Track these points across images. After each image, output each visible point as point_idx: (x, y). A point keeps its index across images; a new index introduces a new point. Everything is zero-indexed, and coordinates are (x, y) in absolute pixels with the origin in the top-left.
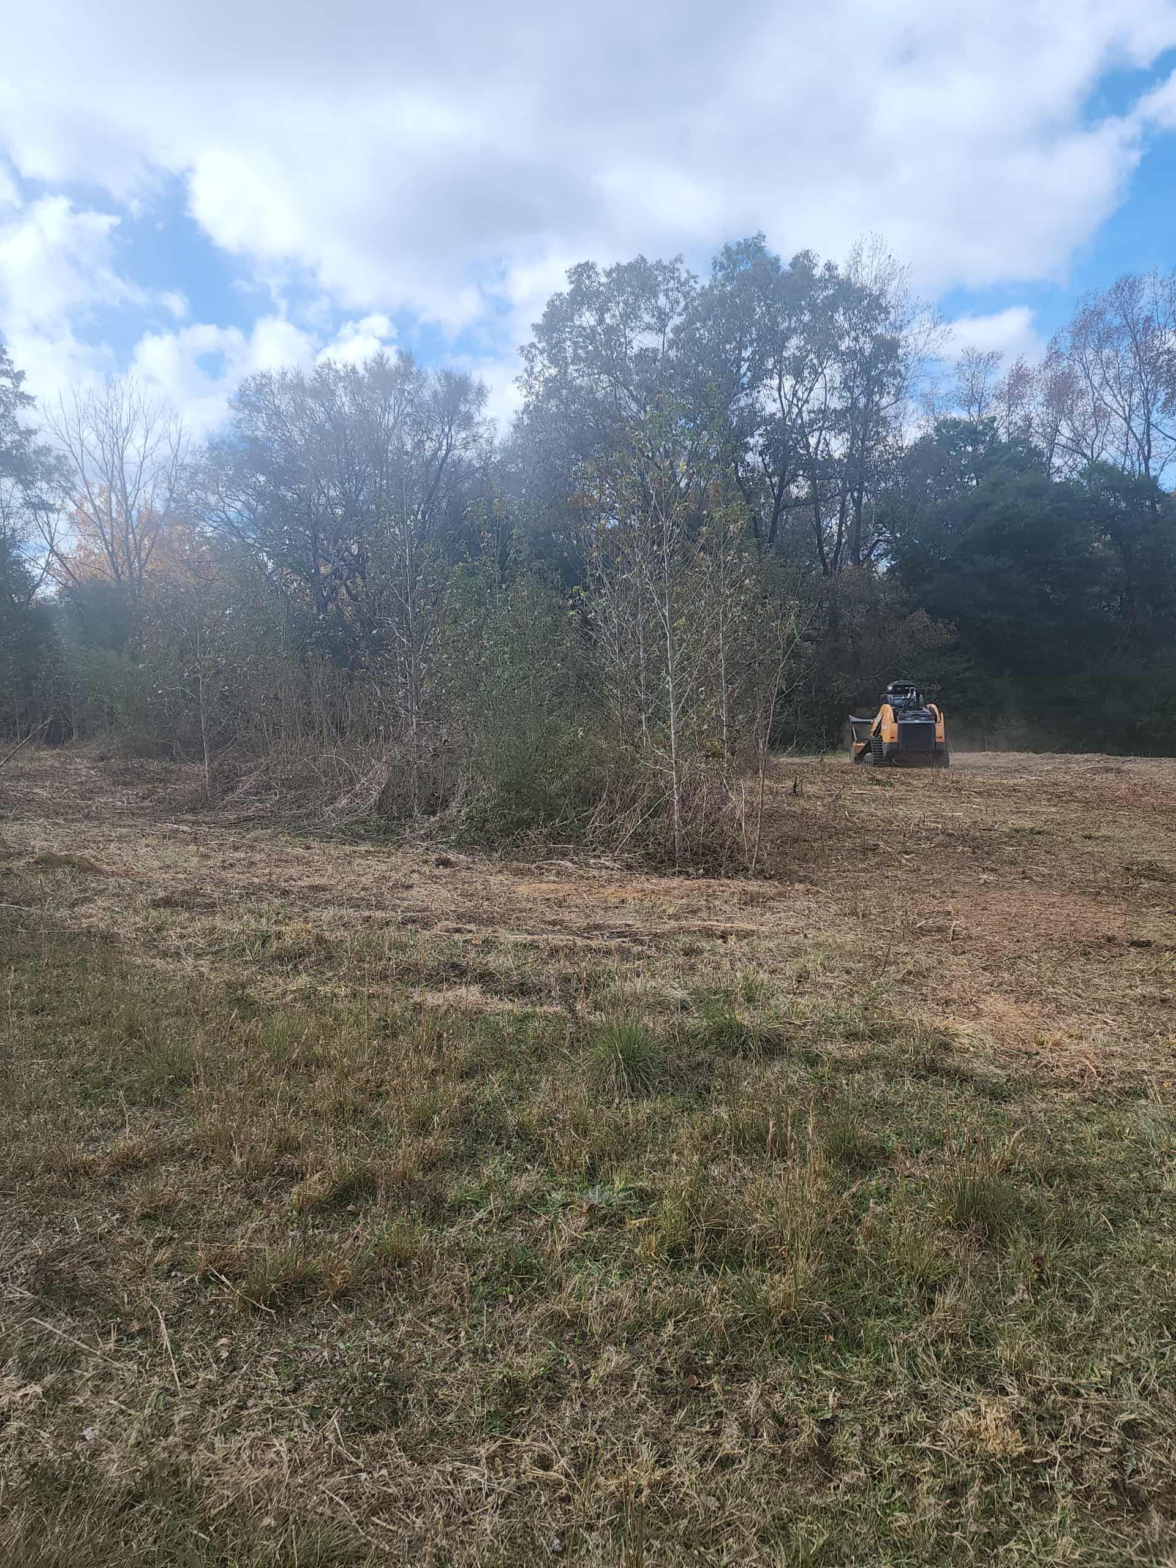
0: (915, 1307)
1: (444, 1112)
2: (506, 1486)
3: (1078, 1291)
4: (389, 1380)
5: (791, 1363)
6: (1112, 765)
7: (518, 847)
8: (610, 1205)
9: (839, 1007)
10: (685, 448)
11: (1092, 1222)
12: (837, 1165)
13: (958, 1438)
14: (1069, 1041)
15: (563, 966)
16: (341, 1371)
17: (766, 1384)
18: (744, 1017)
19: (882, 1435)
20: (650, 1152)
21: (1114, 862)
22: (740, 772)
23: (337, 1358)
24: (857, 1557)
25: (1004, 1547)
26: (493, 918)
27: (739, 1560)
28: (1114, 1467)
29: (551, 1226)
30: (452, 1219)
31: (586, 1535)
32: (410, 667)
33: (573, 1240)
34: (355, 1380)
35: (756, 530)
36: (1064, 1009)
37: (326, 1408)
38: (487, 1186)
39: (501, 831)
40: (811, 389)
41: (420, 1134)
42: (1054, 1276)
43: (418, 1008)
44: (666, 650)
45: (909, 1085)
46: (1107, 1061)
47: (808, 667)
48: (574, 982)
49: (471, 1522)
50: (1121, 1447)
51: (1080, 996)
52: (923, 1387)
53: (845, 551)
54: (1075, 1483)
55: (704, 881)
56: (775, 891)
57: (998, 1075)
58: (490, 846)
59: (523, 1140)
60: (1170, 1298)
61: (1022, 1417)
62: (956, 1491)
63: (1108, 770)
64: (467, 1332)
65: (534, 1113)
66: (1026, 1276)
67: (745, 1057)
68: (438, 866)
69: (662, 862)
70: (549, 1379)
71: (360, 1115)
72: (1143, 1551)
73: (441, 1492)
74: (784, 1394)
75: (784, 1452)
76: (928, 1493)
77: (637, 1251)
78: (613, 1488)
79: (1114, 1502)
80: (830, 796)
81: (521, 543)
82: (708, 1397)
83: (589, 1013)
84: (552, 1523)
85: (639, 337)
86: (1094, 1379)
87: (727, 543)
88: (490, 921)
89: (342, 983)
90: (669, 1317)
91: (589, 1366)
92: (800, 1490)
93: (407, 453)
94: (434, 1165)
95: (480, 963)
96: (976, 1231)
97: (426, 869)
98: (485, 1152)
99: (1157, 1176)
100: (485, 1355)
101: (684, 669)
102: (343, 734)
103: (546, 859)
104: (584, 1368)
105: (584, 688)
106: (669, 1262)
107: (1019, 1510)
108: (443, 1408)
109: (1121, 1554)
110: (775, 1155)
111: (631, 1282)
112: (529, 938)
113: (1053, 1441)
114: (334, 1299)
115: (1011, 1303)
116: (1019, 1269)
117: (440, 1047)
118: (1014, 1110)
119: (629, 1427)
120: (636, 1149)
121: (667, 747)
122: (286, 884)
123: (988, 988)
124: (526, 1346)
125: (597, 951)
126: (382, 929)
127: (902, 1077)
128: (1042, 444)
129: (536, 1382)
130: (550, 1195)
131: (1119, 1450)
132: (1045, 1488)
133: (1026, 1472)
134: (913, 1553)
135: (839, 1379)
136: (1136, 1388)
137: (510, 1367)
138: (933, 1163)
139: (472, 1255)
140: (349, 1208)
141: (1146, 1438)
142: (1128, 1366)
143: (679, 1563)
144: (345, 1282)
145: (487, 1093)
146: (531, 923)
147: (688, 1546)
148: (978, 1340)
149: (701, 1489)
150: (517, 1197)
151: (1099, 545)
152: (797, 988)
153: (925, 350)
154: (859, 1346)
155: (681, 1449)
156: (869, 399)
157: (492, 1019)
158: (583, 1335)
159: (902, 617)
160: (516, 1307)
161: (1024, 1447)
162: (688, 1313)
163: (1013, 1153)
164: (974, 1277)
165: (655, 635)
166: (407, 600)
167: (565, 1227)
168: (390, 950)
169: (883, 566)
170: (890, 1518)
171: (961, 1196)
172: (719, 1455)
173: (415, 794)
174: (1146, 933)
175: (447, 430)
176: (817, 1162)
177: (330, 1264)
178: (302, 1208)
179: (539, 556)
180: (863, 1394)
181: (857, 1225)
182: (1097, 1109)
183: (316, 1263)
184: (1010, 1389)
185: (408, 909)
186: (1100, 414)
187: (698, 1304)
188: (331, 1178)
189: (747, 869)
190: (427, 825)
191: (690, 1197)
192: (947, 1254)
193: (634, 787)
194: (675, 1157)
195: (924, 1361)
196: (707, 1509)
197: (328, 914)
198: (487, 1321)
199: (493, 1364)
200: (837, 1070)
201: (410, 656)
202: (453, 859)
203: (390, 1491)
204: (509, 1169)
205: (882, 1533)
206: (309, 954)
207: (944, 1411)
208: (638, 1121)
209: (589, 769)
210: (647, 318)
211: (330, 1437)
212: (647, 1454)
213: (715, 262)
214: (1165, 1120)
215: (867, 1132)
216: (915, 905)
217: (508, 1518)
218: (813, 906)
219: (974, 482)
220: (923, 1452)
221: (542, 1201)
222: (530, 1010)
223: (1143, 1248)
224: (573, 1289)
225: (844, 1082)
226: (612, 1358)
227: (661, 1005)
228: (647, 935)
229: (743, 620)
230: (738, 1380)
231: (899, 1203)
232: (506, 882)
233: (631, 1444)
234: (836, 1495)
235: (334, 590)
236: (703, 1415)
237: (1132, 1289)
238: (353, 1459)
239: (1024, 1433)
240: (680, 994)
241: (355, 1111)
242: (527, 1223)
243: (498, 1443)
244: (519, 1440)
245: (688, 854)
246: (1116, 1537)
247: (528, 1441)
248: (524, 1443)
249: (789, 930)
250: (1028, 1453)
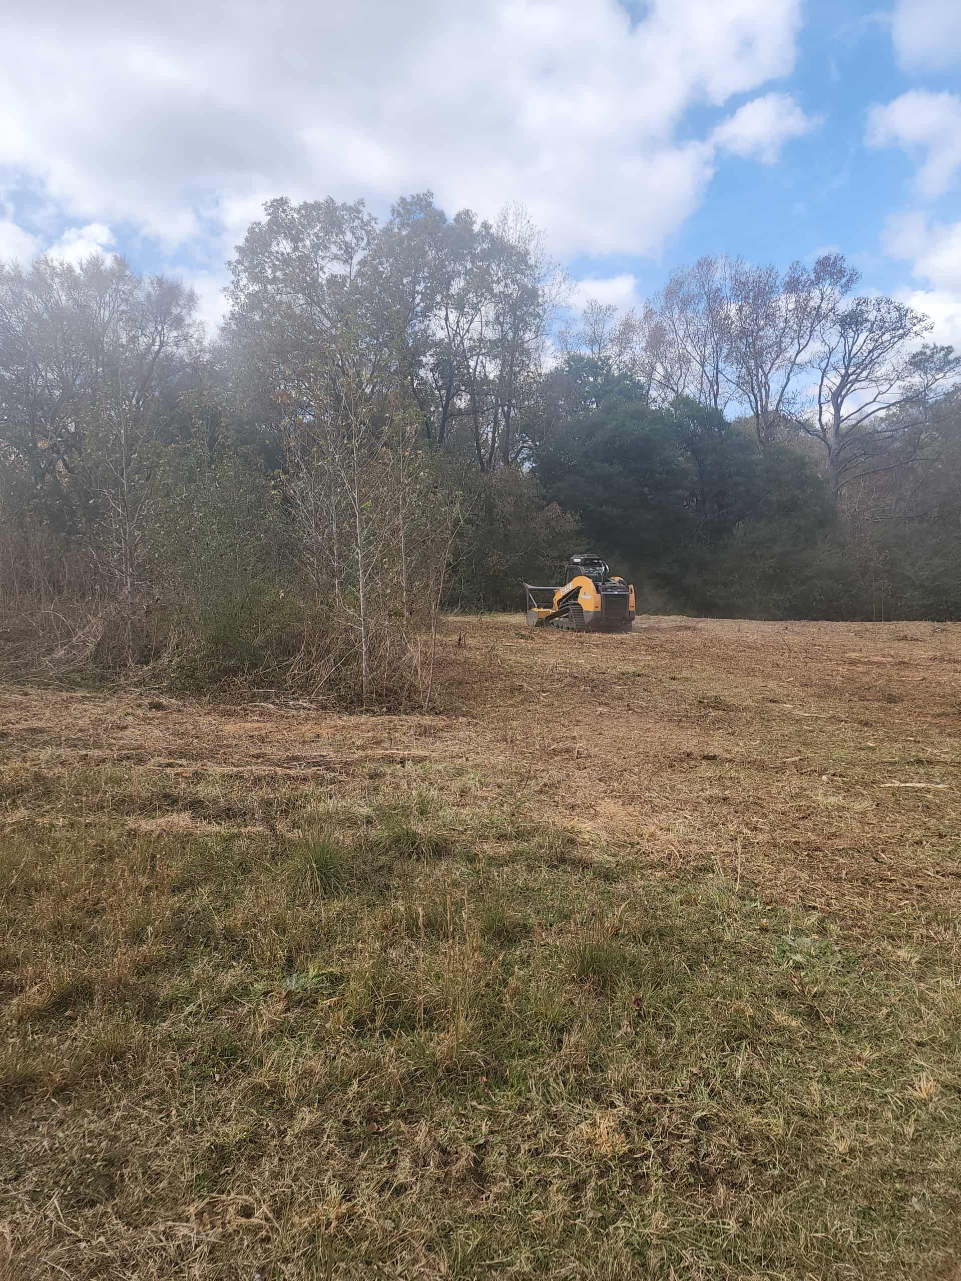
0: (548, 1047)
1: (157, 923)
2: (213, 1236)
3: (666, 1022)
4: (106, 1160)
5: (452, 1102)
6: (690, 624)
7: (225, 692)
8: (305, 990)
9: (492, 815)
10: (370, 360)
11: (675, 968)
12: (490, 941)
13: (579, 1146)
14: (660, 832)
15: (266, 792)
16: (61, 1156)
17: (433, 1122)
18: (418, 827)
19: (523, 1151)
20: (339, 943)
21: (691, 697)
22: (416, 628)
23: (57, 1145)
24: (503, 1251)
25: (614, 1226)
26: (202, 753)
27: (410, 1268)
28: (691, 1153)
29: (252, 1012)
30: (164, 1015)
31: (283, 1267)
32: (125, 534)
33: (272, 1022)
34: (74, 1163)
35: (428, 433)
36: (657, 809)
37: (46, 1190)
38: (197, 983)
39: (209, 678)
40: (472, 322)
41: (135, 943)
42: (649, 1012)
43: (133, 834)
44: (356, 526)
45: (545, 874)
46: (686, 847)
47: (470, 545)
48: (275, 805)
49: (182, 1271)
50: (696, 1137)
51: (668, 799)
52: (554, 1109)
53: (498, 453)
54: (664, 1169)
55: (387, 717)
56: (443, 723)
57: (610, 861)
58: (199, 691)
59: (229, 941)
60: (730, 1021)
61: (626, 1123)
62: (577, 1188)
63: (687, 628)
64: (178, 1111)
65: (238, 917)
66: (629, 1015)
67: (418, 860)
68: (150, 709)
69: (352, 702)
70: (251, 1141)
71: (77, 931)
72: (712, 1216)
73: (154, 1249)
74: (447, 1128)
75: (446, 1174)
76: (557, 1192)
77: (327, 1026)
78: (306, 1224)
79: (692, 1180)
80: (487, 647)
81: (228, 430)
82: (386, 1139)
83: (288, 831)
84: (254, 1261)
85: (329, 265)
86: (677, 1088)
87: (404, 441)
88: (199, 756)
89: (60, 815)
90: (354, 1077)
91: (285, 1126)
92: (459, 1204)
93: (122, 346)
94: (147, 969)
95: (190, 792)
96: (593, 983)
97: (139, 712)
98: (195, 954)
99: (720, 930)
100: (194, 1128)
101: (370, 543)
102: (60, 592)
103: (250, 702)
104: (282, 1128)
105: (285, 556)
106: (354, 1032)
107: (624, 1195)
108: (154, 1178)
109: (697, 1220)
110: (442, 936)
111: (323, 1052)
112: (235, 769)
113: (648, 1139)
114: (54, 1095)
115: (618, 1036)
116: (624, 1009)
117: (153, 866)
118: (621, 887)
119: (320, 1172)
120: (327, 941)
121: (356, 607)
122: (4, 727)
123: (603, 794)
124: (231, 1116)
125: (296, 778)
126: (98, 765)
127: (539, 867)
128: (643, 380)
129: (240, 1145)
130: (253, 986)
131: (695, 1139)
132: (643, 1176)
133: (629, 1166)
134: (546, 1241)
135: (489, 1111)
136: (706, 1091)
137: (217, 1136)
138: (562, 934)
139: (181, 1045)
140: (67, 1014)
141: (714, 1128)
142: (701, 1075)
143: (362, 1278)
144: (63, 1079)
145: (197, 904)
146: (237, 757)
147: (368, 1263)
148: (595, 1067)
149: (380, 1215)
150: (223, 990)
151: (682, 460)
152: (460, 801)
153: (557, 298)
154: (506, 1082)
155: (364, 1185)
156: (516, 333)
157: (201, 840)
158: (281, 1101)
159: (541, 508)
160: (221, 1085)
161: (628, 1146)
162: (369, 1072)
163: (621, 921)
164: (592, 1018)
165: (346, 513)
166: (122, 475)
167: (266, 1012)
168: (106, 784)
169: (527, 466)
170: (529, 1216)
171: (583, 957)
172: (395, 1185)
173: (129, 646)
174: (711, 750)
175: (160, 328)
176: (475, 939)
177: (49, 1065)
178: (22, 1017)
179: (244, 442)
180: (508, 1120)
181: (505, 987)
182: (680, 883)
183: (36, 1064)
184: (617, 1103)
185: (121, 748)
186: (684, 360)
187: (378, 1064)
188: (50, 988)
189: (422, 707)
190: (140, 673)
191: (373, 977)
192: (572, 1003)
193: (328, 641)
194: (360, 946)
195: (554, 1088)
196: (384, 1230)
197: (46, 753)
198: (196, 1099)
199: (201, 1134)
200: (490, 865)
201: (125, 524)
202: (165, 703)
203: (108, 1254)
204: (216, 967)
205: (523, 1229)
206: (27, 790)
207: (570, 1126)
208: (329, 917)
209: (289, 625)
210: (334, 249)
211: (51, 1215)
212: (334, 1193)
213: (393, 210)
214: (726, 888)
215: (513, 913)
216: (550, 732)
217: (215, 1263)
218: (473, 735)
219: (595, 406)
220: (553, 1160)
221: (246, 991)
222: (236, 831)
223: (711, 985)
224: (273, 1064)
225: (496, 874)
226: (306, 1117)
227: (350, 821)
228: (339, 764)
229: (419, 505)
230: (410, 1122)
231: (537, 966)
232: (214, 722)
233: (322, 1186)
234: (487, 1203)
235: (52, 463)
236: (381, 1154)
237: (703, 1016)
238: (73, 1232)
239: (628, 1135)
240: (365, 811)
241: (73, 927)
242: (232, 1012)
243: (206, 1201)
244: (224, 1196)
245: (374, 696)
246: (693, 1207)
247: (233, 1195)
248: (229, 1198)
249: (454, 755)
250: (631, 1151)
